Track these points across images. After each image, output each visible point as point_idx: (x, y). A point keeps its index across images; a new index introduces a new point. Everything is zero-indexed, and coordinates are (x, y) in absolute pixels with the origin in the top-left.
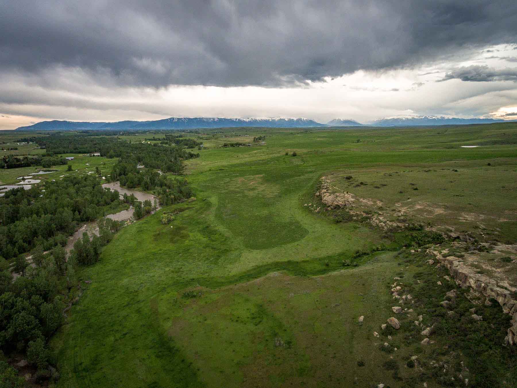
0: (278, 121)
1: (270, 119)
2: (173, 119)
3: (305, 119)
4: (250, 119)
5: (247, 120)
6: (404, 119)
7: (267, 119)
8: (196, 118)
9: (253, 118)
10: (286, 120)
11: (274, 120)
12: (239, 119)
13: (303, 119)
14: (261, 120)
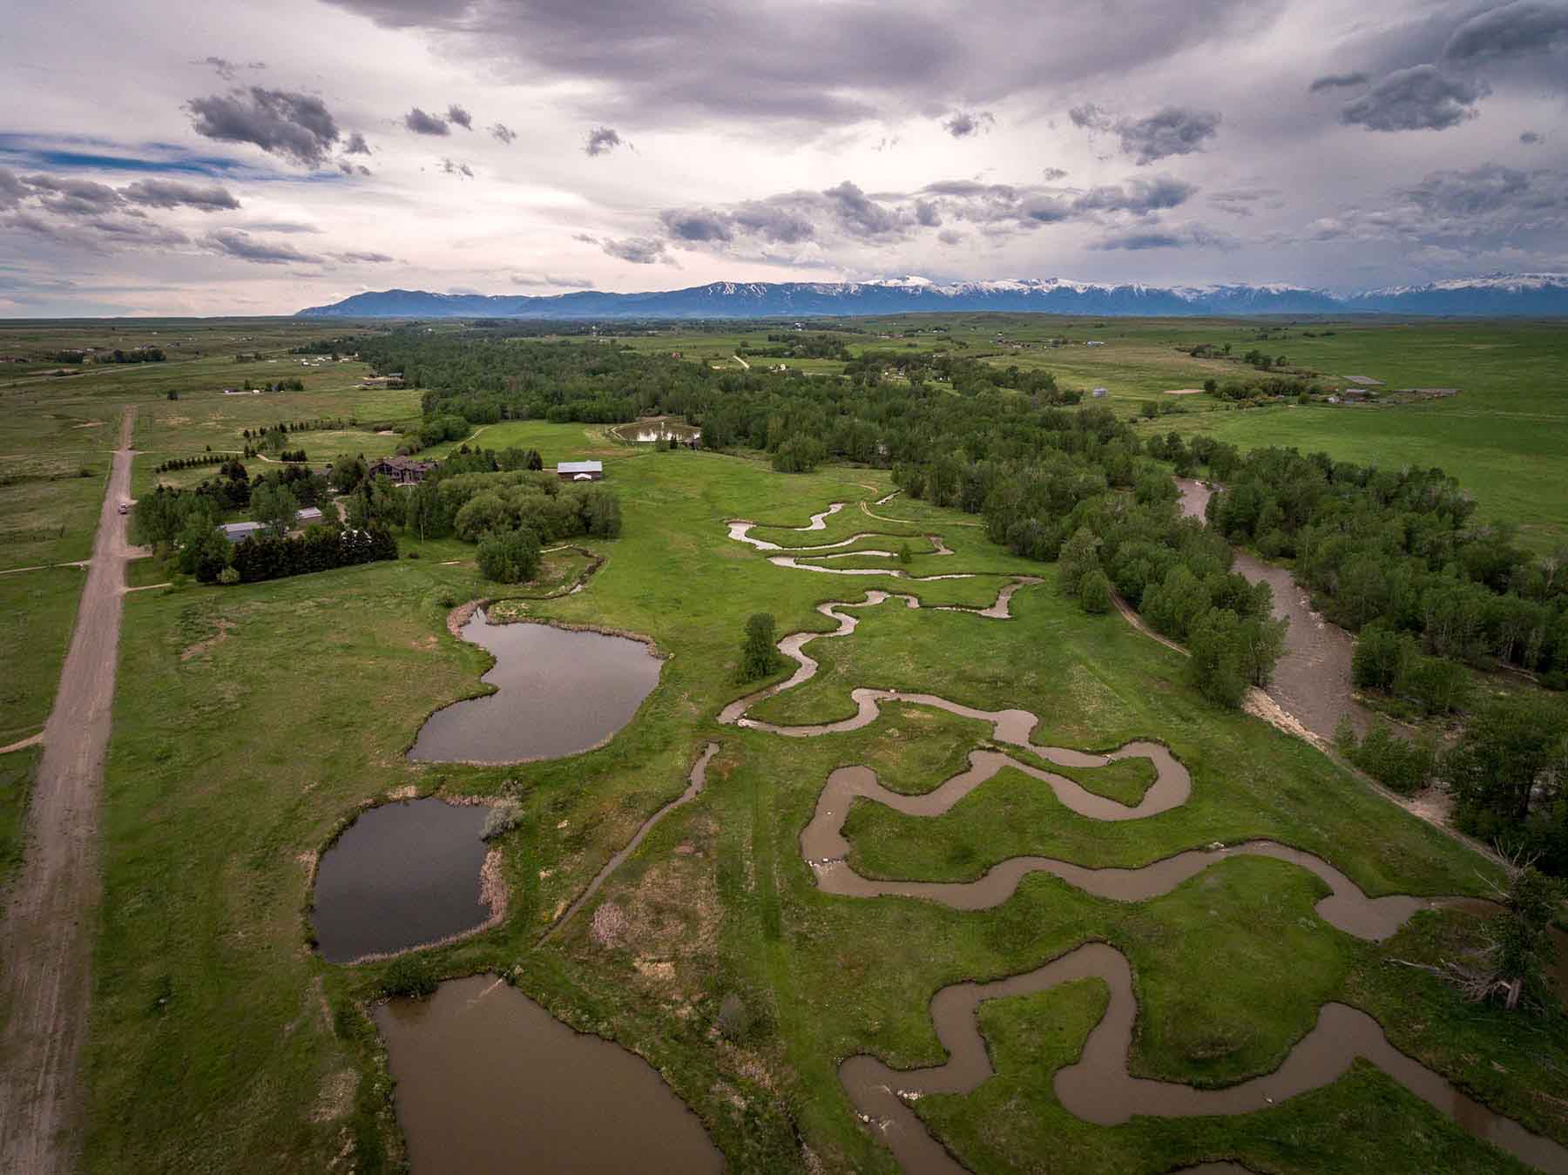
0: (1049, 294)
1: (1025, 287)
2: (723, 285)
3: (1144, 289)
4: (960, 287)
5: (952, 292)
6: (1512, 288)
7: (1016, 288)
8: (792, 284)
9: (971, 284)
10: (1080, 291)
11: (1036, 290)
12: (923, 289)
13: (1139, 290)
14: (996, 289)
